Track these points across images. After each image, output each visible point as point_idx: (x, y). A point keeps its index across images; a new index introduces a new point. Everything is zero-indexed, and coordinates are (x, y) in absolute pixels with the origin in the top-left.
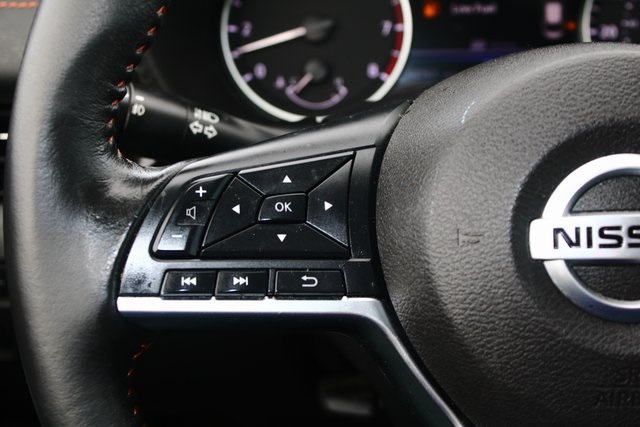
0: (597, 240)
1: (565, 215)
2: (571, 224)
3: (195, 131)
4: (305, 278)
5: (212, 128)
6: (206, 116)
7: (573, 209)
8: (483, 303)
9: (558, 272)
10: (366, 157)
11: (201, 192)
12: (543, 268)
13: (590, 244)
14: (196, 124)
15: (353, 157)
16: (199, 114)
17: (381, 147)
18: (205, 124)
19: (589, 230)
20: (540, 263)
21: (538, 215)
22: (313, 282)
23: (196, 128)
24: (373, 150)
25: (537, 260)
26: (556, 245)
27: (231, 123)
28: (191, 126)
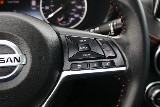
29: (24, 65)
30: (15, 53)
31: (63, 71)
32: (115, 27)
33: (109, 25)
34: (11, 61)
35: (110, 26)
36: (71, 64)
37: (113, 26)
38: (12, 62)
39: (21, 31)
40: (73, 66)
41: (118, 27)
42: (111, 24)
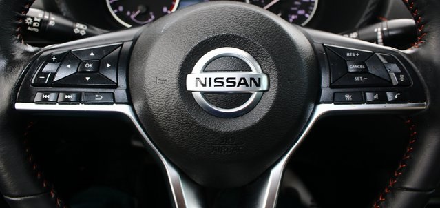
0: (213, 83)
1: (201, 73)
2: (203, 76)
3: (76, 32)
4: (97, 96)
5: (83, 31)
6: (82, 26)
7: (205, 70)
8: (166, 109)
9: (198, 96)
10: (128, 45)
11: (54, 59)
12: (192, 94)
13: (210, 85)
14: (77, 29)
15: (122, 45)
16: (78, 25)
17: (135, 40)
18: (80, 29)
19: (210, 79)
20: (191, 92)
21: (190, 72)
22: (100, 98)
23: (76, 31)
24: (131, 42)
25: (189, 91)
26: (196, 85)
27: (92, 29)
28: (75, 30)
29: (264, 91)
30: (251, 71)
31: (320, 103)
32: (386, 34)
33: (376, 30)
34: (246, 84)
35: (377, 32)
36: (334, 94)
37: (383, 32)
38: (247, 86)
39: (262, 34)
40: (337, 95)
41: (391, 33)
42: (379, 29)
